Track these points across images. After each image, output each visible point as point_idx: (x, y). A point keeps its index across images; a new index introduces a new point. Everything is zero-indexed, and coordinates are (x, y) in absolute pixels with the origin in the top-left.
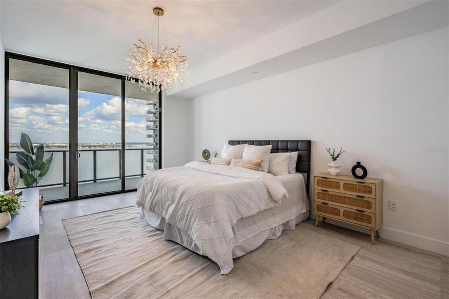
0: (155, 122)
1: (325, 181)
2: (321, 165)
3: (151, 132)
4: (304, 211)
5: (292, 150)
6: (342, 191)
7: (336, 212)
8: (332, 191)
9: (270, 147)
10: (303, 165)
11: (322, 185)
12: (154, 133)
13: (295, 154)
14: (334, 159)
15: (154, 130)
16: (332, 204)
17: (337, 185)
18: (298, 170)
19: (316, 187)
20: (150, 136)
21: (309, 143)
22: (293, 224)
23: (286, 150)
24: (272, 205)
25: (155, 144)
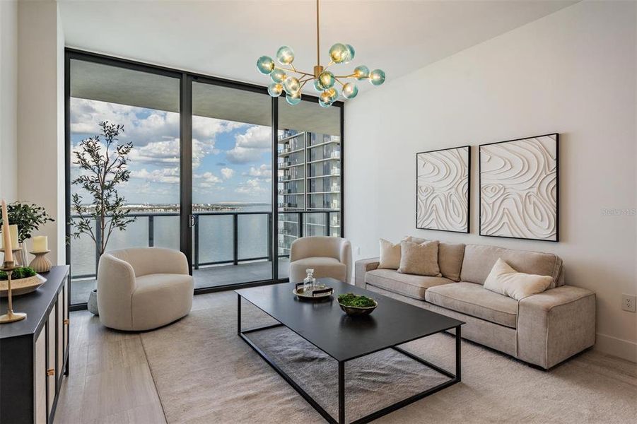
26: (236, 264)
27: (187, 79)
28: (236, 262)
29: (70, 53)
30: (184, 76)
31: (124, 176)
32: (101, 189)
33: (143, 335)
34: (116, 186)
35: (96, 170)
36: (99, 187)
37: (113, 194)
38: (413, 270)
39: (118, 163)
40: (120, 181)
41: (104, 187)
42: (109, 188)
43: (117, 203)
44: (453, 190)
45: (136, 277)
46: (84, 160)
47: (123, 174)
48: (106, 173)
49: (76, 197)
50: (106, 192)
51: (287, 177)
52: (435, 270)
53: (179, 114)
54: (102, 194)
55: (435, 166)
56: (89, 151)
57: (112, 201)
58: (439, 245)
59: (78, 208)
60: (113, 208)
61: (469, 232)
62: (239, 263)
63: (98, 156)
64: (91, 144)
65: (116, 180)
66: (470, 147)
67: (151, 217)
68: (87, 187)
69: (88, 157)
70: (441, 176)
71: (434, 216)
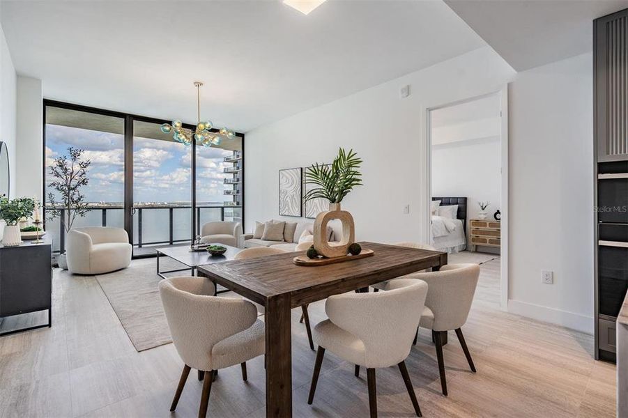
0: (235, 173)
1: (477, 222)
2: (474, 213)
3: (230, 188)
4: (463, 243)
5: (454, 204)
6: (488, 228)
7: (484, 241)
8: (482, 228)
9: (440, 201)
10: (462, 214)
11: (476, 225)
12: (234, 189)
13: (456, 207)
14: (483, 209)
15: (234, 184)
16: (481, 236)
17: (485, 225)
18: (458, 217)
19: (471, 227)
20: (228, 193)
21: (465, 199)
22: (457, 250)
23: (449, 204)
24: (447, 234)
25: (235, 204)
26: (171, 244)
27: (129, 119)
28: (171, 242)
29: (47, 103)
30: (128, 117)
31: (84, 182)
32: (68, 190)
33: (98, 277)
34: (78, 188)
35: (65, 177)
36: (67, 189)
37: (76, 193)
38: (268, 238)
39: (80, 174)
40: (81, 185)
41: (70, 189)
42: (74, 189)
43: (79, 199)
44: (295, 193)
45: (94, 244)
46: (56, 171)
47: (84, 181)
48: (71, 180)
49: (51, 195)
50: (71, 192)
51: (236, 180)
52: (281, 237)
53: (124, 136)
54: (69, 193)
55: (287, 178)
56: (60, 166)
57: (75, 198)
58: (285, 224)
59: (52, 202)
60: (76, 202)
61: (301, 216)
62: (174, 243)
63: (66, 169)
64: (61, 161)
65: (79, 184)
66: (302, 169)
67: (104, 210)
68: (58, 189)
69: (59, 170)
70: (290, 184)
71: (287, 208)
